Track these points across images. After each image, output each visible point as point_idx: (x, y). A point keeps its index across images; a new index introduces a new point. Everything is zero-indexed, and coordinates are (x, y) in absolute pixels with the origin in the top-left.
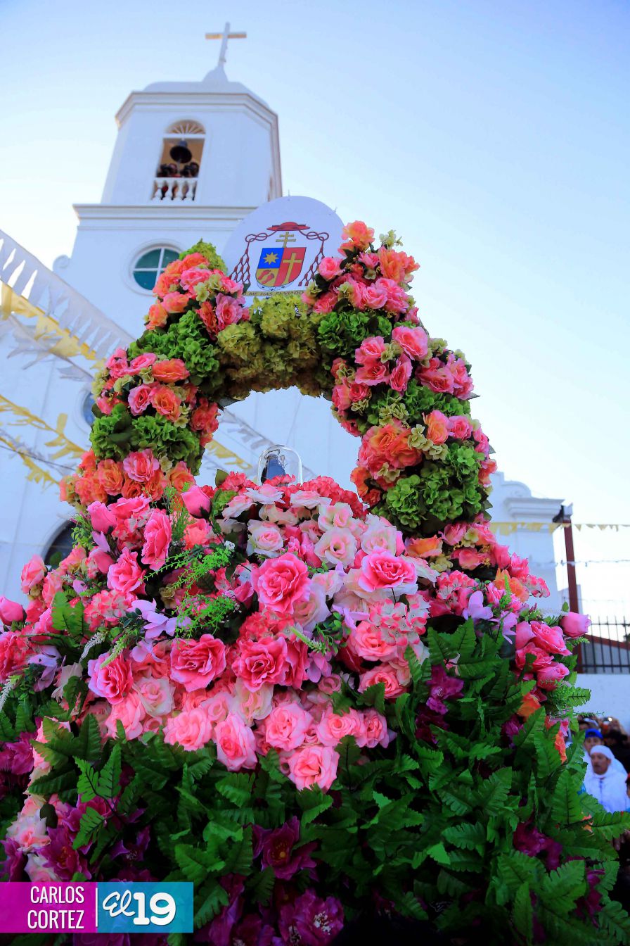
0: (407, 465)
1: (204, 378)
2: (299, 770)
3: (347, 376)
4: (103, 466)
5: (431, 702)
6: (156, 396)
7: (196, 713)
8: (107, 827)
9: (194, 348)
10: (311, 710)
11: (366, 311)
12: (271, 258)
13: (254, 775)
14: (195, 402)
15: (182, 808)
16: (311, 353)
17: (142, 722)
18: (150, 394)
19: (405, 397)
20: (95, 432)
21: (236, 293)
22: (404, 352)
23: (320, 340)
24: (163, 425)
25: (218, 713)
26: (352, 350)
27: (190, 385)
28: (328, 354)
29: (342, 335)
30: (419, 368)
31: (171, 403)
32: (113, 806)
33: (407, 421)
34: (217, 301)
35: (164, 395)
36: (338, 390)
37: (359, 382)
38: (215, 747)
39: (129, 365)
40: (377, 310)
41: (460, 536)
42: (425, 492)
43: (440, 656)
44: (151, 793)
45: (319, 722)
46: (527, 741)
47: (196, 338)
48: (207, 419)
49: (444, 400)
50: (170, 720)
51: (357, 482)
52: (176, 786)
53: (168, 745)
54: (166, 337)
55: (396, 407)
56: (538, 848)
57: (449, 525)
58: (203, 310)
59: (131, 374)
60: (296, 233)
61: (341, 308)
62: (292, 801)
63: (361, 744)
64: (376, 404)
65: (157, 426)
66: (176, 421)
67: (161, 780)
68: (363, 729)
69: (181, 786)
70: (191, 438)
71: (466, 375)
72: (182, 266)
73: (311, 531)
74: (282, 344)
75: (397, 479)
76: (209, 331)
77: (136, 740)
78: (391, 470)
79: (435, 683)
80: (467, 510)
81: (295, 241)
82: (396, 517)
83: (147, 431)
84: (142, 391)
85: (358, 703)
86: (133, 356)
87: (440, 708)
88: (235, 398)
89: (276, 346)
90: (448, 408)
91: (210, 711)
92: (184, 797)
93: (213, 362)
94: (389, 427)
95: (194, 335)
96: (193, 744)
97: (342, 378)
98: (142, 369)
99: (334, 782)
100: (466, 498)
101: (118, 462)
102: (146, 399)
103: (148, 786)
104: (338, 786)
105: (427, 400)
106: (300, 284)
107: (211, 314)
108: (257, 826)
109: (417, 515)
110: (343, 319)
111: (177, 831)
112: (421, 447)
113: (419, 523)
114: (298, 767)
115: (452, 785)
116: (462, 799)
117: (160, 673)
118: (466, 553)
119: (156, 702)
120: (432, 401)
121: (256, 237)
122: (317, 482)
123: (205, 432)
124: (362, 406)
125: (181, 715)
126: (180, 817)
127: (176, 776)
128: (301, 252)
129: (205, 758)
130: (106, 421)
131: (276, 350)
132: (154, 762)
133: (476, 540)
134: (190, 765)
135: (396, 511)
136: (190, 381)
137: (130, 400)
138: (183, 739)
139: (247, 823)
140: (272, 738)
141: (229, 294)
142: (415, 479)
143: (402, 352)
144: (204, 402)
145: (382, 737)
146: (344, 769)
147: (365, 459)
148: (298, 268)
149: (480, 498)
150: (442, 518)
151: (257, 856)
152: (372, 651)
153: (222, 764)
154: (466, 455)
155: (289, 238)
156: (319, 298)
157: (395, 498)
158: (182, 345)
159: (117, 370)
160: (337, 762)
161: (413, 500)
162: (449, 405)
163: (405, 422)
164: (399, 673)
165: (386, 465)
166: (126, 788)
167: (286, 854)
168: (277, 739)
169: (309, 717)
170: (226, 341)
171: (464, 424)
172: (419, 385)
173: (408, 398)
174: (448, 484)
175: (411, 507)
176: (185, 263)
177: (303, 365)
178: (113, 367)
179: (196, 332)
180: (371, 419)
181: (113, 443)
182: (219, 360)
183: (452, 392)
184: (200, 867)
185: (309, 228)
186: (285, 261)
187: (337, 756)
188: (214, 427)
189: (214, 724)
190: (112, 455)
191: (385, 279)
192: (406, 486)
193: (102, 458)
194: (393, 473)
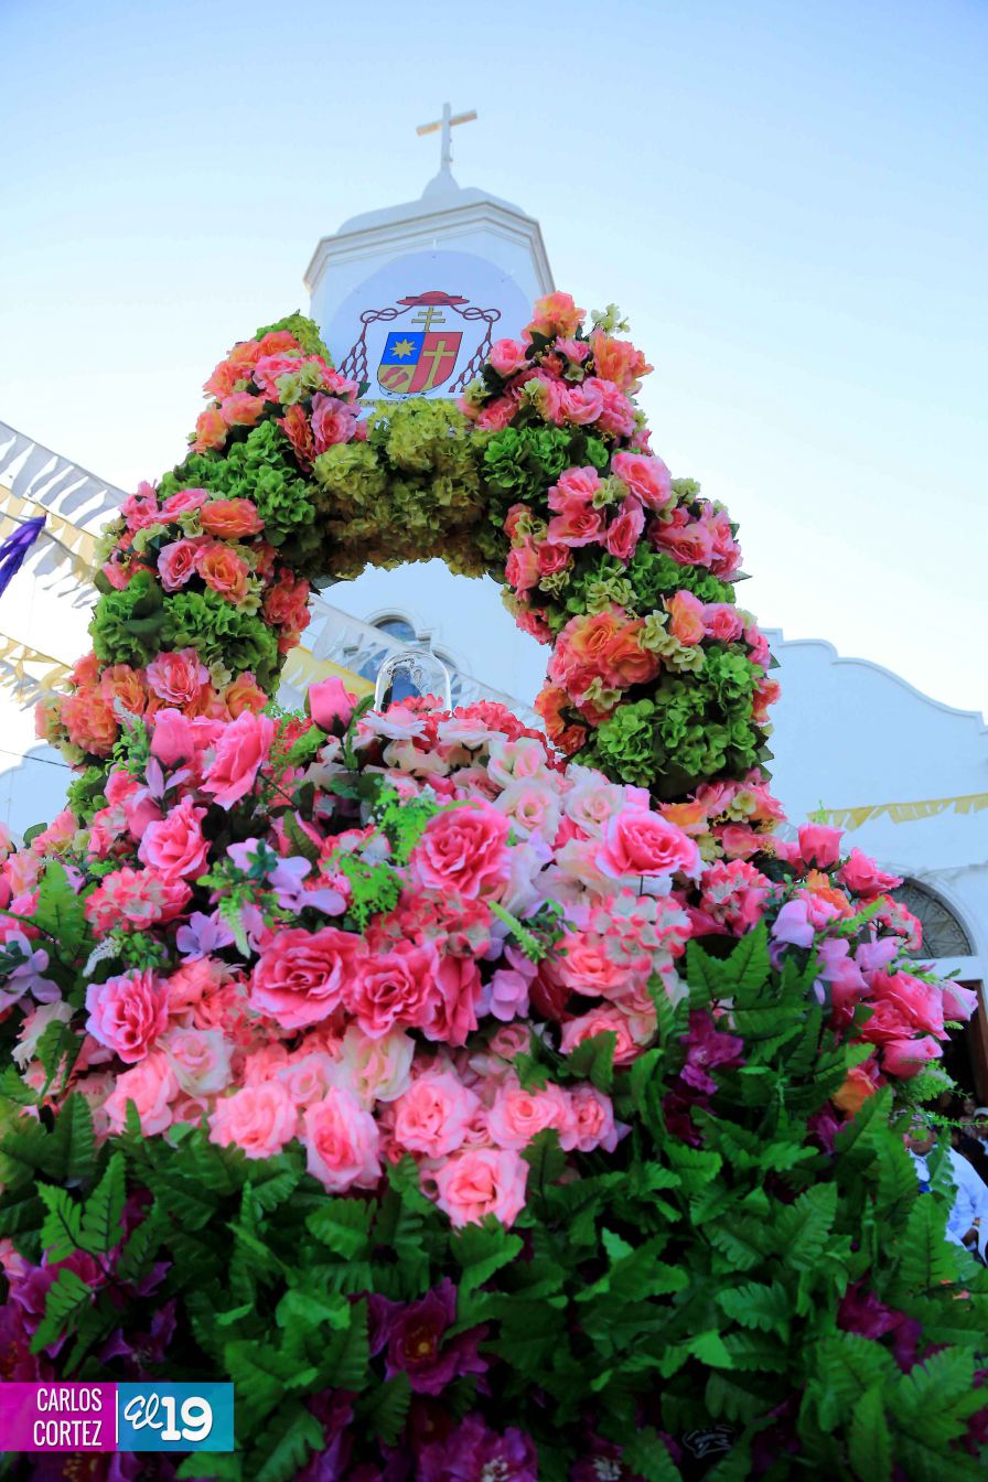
0: (633, 681)
1: (287, 535)
2: (457, 1191)
3: (533, 532)
4: (112, 676)
5: (688, 1075)
6: (206, 558)
7: (272, 1090)
8: (96, 1304)
9: (273, 481)
10: (475, 1087)
11: (567, 427)
12: (403, 349)
13: (374, 1202)
14: (272, 574)
15: (239, 1264)
16: (471, 497)
17: (172, 1105)
18: (197, 556)
19: (630, 568)
20: (100, 618)
21: (345, 394)
22: (632, 494)
23: (487, 474)
24: (216, 608)
25: (309, 1090)
26: (542, 490)
27: (265, 545)
28: (499, 498)
29: (526, 464)
30: (653, 523)
31: (231, 573)
32: (107, 1267)
33: (634, 609)
34: (314, 407)
35: (219, 558)
36: (518, 556)
37: (553, 541)
38: (303, 1152)
39: (160, 508)
40: (584, 427)
41: (725, 800)
42: (664, 727)
43: (703, 992)
44: (180, 1235)
45: (491, 1106)
46: (858, 1144)
47: (275, 466)
48: (291, 606)
49: (695, 577)
50: (220, 1101)
51: (547, 713)
52: (229, 1220)
53: (216, 1148)
54: (224, 464)
55: (616, 584)
56: (879, 1328)
57: (704, 784)
58: (290, 419)
59: (164, 522)
60: (446, 310)
61: (524, 421)
62: (443, 1250)
63: (567, 1145)
64: (583, 580)
65: (208, 610)
66: (239, 603)
67: (202, 1213)
68: (571, 1119)
69: (238, 1223)
70: (264, 635)
71: (730, 540)
72: (258, 350)
73: (472, 785)
74: (421, 481)
75: (616, 705)
76: (298, 456)
77: (159, 1137)
78: (607, 690)
79: (696, 1040)
80: (733, 761)
81: (443, 321)
82: (614, 769)
83: (189, 618)
84: (183, 550)
85: (562, 1074)
86: (166, 494)
87: (705, 1083)
88: (339, 575)
89: (412, 485)
90: (701, 589)
91: (295, 1086)
92: (244, 1242)
93: (305, 507)
94: (605, 616)
95: (273, 460)
96: (262, 1145)
97: (524, 537)
98: (183, 514)
99: (520, 1213)
100: (733, 740)
101: (138, 670)
102: (189, 563)
103: (177, 1223)
104: (528, 1220)
105: (668, 576)
106: (452, 389)
107: (303, 427)
108: (378, 1296)
109: (650, 766)
110: (528, 438)
111: (229, 1307)
112: (661, 648)
113: (654, 780)
114: (454, 1186)
115: (729, 1217)
116: (748, 1241)
117: (208, 1022)
118: (734, 832)
119: (200, 1071)
120: (675, 578)
121: (379, 315)
122: (480, 707)
123: (288, 628)
124: (557, 582)
125: (241, 1093)
126: (235, 1280)
127: (229, 1205)
128: (454, 340)
129: (283, 1171)
130: (118, 599)
131: (412, 492)
132: (190, 1179)
133: (751, 809)
134: (255, 1184)
135: (614, 760)
136: (264, 539)
137: (161, 565)
138: (243, 1136)
139: (360, 1290)
140: (406, 1135)
141: (335, 395)
142: (646, 706)
143: (628, 493)
144: (288, 575)
145: (604, 1132)
146: (536, 1191)
147: (562, 671)
148: (449, 365)
149: (754, 742)
150: (693, 772)
151: (376, 1353)
152: (591, 978)
153: (316, 1180)
154: (735, 666)
155: (434, 317)
156: (486, 407)
157: (613, 738)
158: (253, 477)
159: (139, 516)
160: (524, 1177)
161: (644, 740)
162: (703, 585)
163: (630, 609)
164: (634, 1022)
165: (598, 681)
166: (135, 1233)
167: (431, 1346)
168: (416, 1137)
169: (472, 1099)
170: (330, 470)
171: (729, 617)
172: (654, 551)
173: (636, 571)
174: (702, 713)
175: (641, 753)
176: (265, 345)
177: (457, 518)
178: (131, 512)
179: (277, 457)
180: (572, 604)
181: (131, 635)
182: (315, 505)
183: (708, 565)
184: (270, 1380)
185: (467, 301)
186: (426, 354)
187: (526, 1168)
188: (304, 621)
189: (302, 1109)
190: (127, 657)
191: (598, 380)
192: (632, 718)
193: (108, 664)
194: (608, 696)
